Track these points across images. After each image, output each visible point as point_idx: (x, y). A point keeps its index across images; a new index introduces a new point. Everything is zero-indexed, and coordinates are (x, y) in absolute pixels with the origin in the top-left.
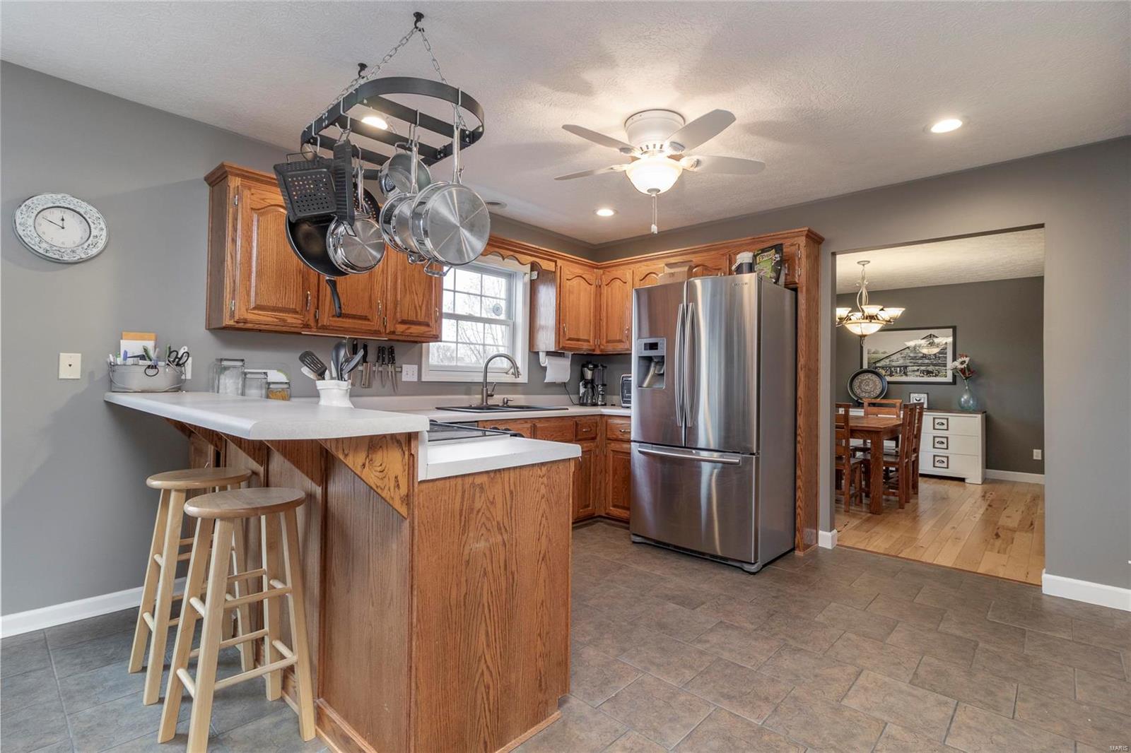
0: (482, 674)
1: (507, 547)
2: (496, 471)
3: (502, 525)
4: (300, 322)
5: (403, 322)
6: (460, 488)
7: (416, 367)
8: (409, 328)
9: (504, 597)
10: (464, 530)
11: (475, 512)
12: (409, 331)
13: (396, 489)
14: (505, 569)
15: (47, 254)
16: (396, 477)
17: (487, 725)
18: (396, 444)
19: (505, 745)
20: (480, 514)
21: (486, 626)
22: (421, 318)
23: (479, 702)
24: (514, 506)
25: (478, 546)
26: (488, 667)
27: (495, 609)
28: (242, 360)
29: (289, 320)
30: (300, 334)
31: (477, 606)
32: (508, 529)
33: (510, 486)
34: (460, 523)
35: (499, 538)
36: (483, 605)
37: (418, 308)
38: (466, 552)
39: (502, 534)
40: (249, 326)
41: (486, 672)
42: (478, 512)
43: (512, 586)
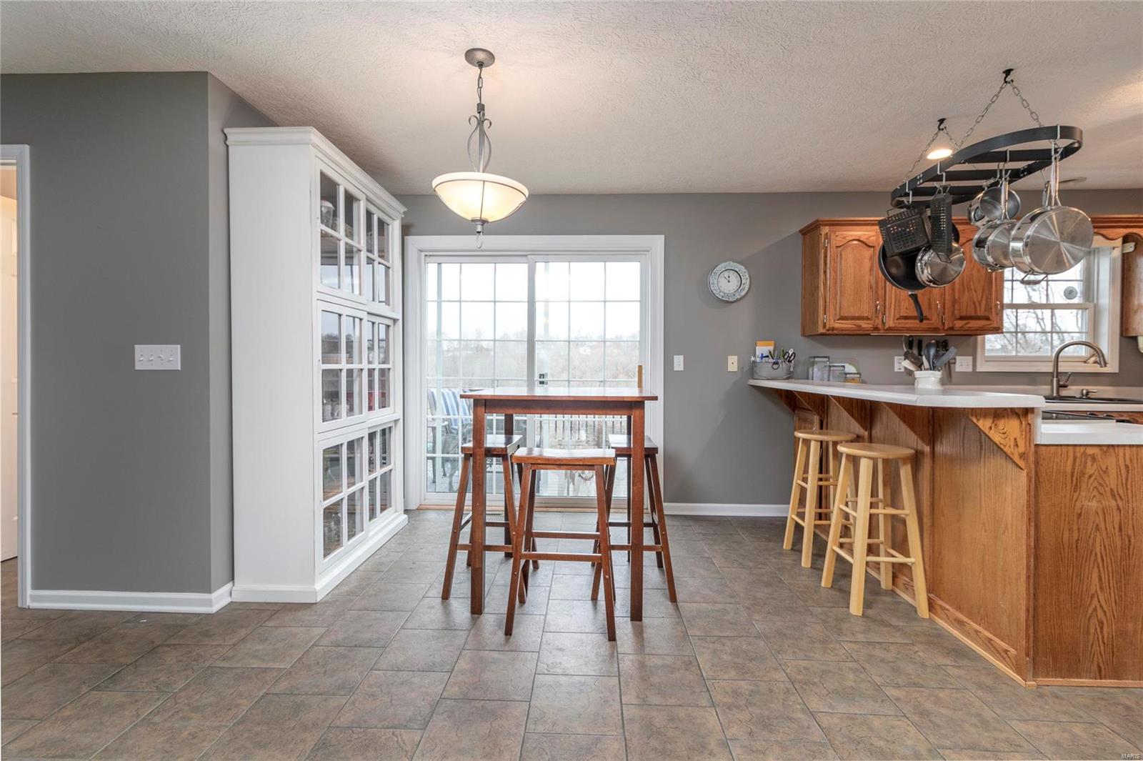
0: (1095, 609)
1: (1122, 512)
2: (1109, 446)
3: (1116, 492)
4: (871, 326)
5: (962, 318)
6: (1071, 454)
7: (970, 358)
8: (967, 323)
9: (1119, 554)
10: (1076, 488)
11: (1087, 476)
12: (968, 326)
13: (1016, 447)
14: (1120, 530)
15: (724, 299)
16: (1015, 439)
17: (1100, 653)
18: (1015, 416)
19: (1121, 680)
20: (1092, 479)
21: (1099, 571)
22: (981, 312)
23: (1092, 630)
24: (1130, 478)
25: (1090, 504)
26: (1101, 606)
27: (1109, 560)
28: (828, 357)
29: (864, 326)
30: (869, 335)
31: (1089, 552)
32: (1123, 497)
33: (1125, 461)
34: (1072, 483)
35: (1113, 503)
36: (1096, 554)
37: (977, 303)
38: (1078, 505)
39: (1116, 500)
40: (836, 332)
41: (1099, 609)
42: (1090, 476)
43: (1129, 548)
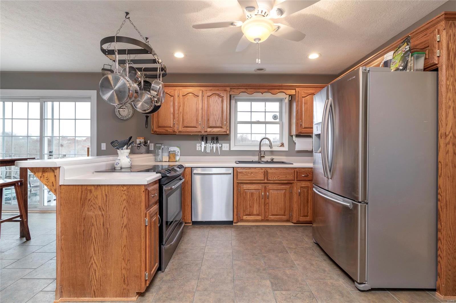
0: (92, 264)
1: (104, 217)
2: (98, 185)
3: (101, 208)
5: (210, 127)
6: (80, 190)
7: (228, 145)
9: (103, 237)
10: (83, 205)
11: (88, 200)
13: (53, 186)
14: (103, 225)
16: (52, 182)
17: (95, 285)
18: (52, 171)
19: (105, 297)
20: (90, 201)
21: (94, 245)
23: (91, 274)
24: (108, 201)
25: (89, 213)
26: (95, 262)
27: (98, 240)
31: (89, 236)
32: (104, 210)
33: (105, 192)
34: (81, 203)
35: (100, 213)
36: (92, 237)
37: (217, 121)
38: (84, 214)
39: (101, 211)
40: (159, 133)
41: (94, 264)
42: (89, 200)
43: (107, 234)
